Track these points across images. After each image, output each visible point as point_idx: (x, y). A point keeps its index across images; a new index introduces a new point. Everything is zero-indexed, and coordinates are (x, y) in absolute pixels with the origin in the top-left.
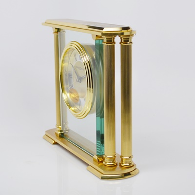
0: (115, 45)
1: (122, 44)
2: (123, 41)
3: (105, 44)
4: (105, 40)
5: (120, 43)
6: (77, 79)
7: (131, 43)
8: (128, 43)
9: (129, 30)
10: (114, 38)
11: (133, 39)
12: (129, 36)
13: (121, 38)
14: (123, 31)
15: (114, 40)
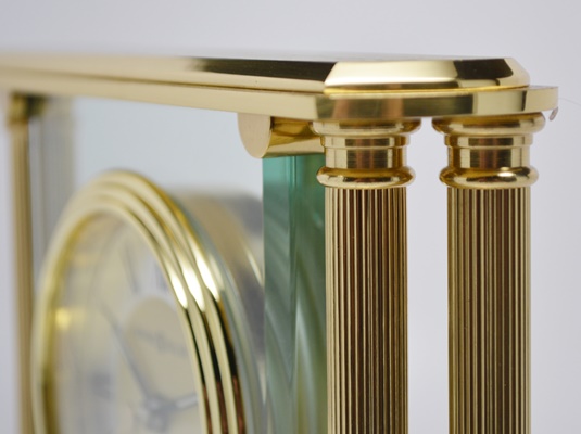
0: (411, 190)
1: (461, 181)
2: (466, 162)
3: (338, 182)
4: (338, 157)
5: (447, 176)
6: (144, 414)
7: (524, 171)
8: (505, 173)
9: (505, 82)
10: (401, 141)
11: (539, 149)
12: (510, 122)
13: (452, 140)
14: (467, 87)
15: (398, 155)
